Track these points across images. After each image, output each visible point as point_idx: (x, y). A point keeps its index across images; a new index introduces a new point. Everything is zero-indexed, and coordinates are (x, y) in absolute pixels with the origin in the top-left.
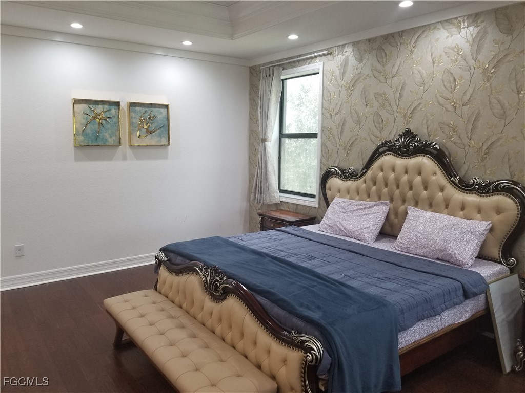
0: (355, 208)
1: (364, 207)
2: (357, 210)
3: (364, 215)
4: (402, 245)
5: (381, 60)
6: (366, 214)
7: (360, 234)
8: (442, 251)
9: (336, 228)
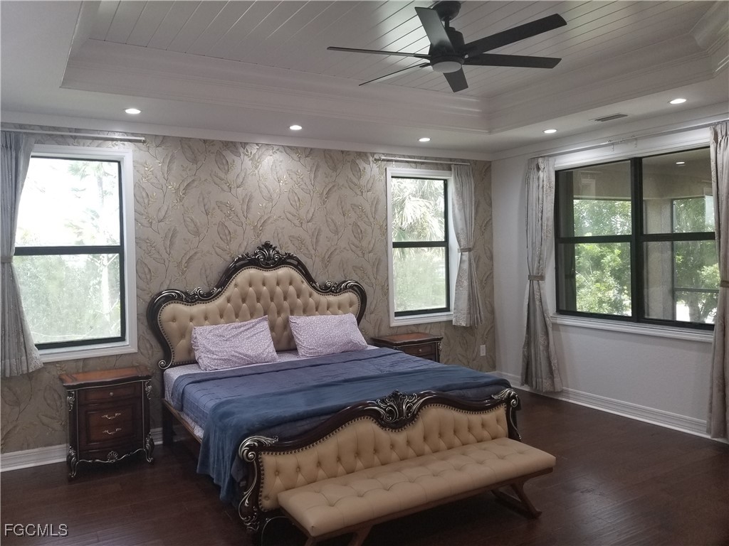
0: (235, 332)
1: (246, 328)
2: (241, 333)
3: (253, 336)
4: (312, 351)
5: (222, 166)
6: (255, 334)
7: (267, 356)
8: (349, 343)
9: (234, 359)
